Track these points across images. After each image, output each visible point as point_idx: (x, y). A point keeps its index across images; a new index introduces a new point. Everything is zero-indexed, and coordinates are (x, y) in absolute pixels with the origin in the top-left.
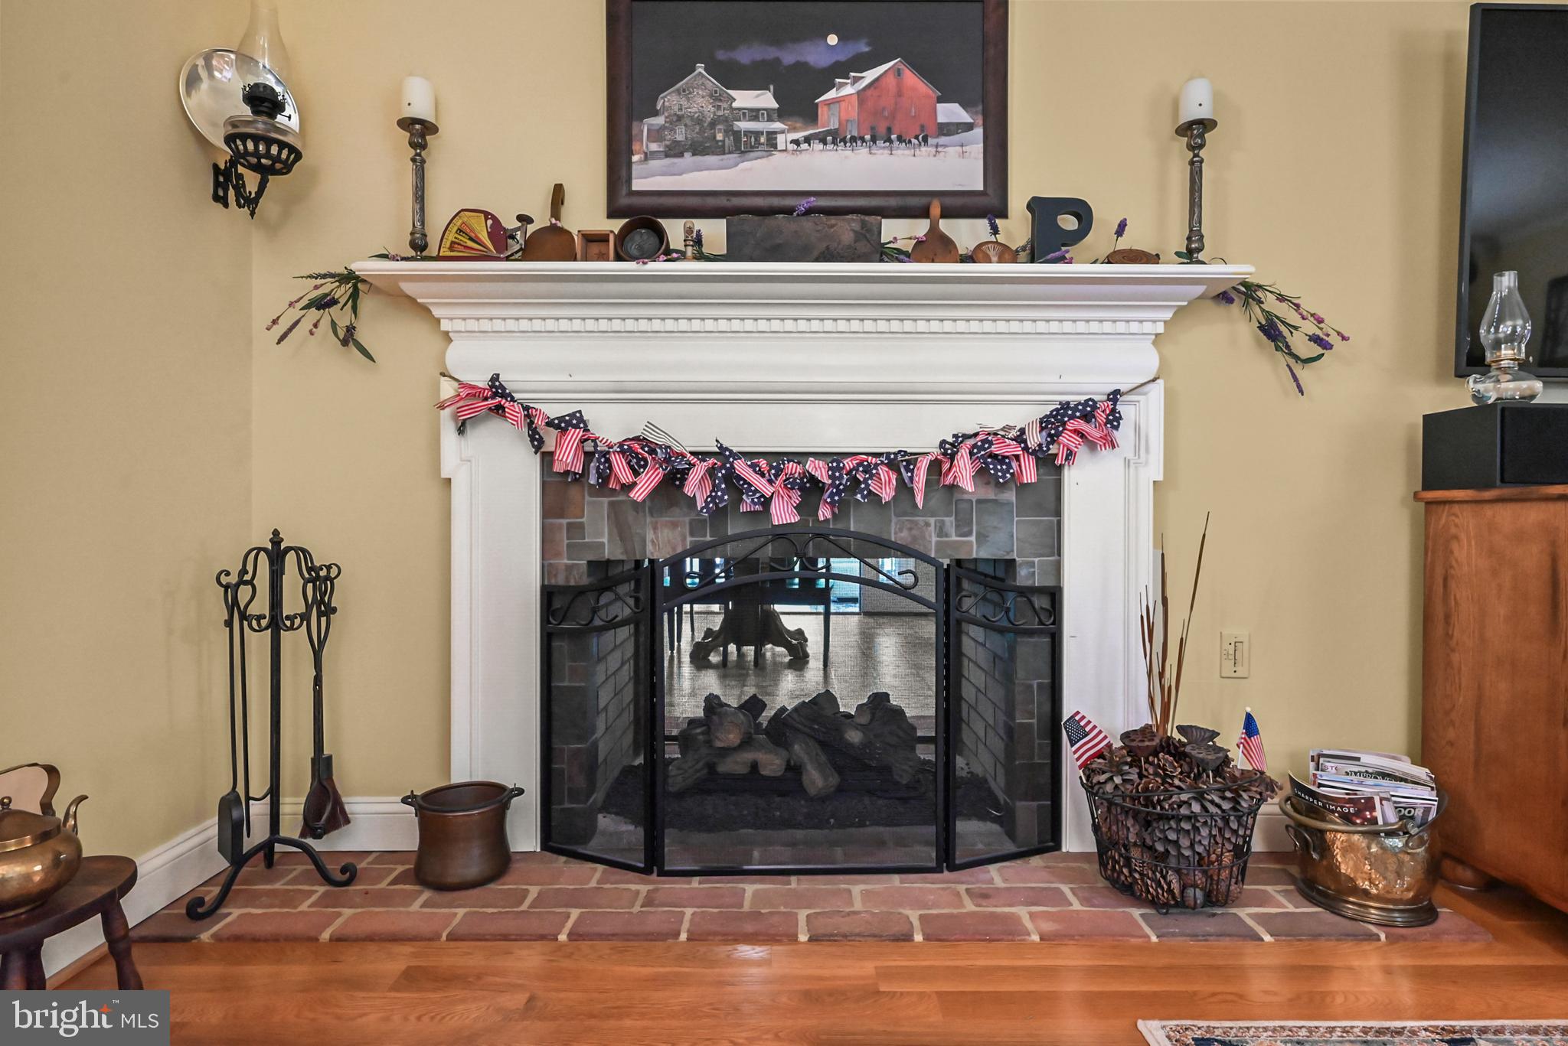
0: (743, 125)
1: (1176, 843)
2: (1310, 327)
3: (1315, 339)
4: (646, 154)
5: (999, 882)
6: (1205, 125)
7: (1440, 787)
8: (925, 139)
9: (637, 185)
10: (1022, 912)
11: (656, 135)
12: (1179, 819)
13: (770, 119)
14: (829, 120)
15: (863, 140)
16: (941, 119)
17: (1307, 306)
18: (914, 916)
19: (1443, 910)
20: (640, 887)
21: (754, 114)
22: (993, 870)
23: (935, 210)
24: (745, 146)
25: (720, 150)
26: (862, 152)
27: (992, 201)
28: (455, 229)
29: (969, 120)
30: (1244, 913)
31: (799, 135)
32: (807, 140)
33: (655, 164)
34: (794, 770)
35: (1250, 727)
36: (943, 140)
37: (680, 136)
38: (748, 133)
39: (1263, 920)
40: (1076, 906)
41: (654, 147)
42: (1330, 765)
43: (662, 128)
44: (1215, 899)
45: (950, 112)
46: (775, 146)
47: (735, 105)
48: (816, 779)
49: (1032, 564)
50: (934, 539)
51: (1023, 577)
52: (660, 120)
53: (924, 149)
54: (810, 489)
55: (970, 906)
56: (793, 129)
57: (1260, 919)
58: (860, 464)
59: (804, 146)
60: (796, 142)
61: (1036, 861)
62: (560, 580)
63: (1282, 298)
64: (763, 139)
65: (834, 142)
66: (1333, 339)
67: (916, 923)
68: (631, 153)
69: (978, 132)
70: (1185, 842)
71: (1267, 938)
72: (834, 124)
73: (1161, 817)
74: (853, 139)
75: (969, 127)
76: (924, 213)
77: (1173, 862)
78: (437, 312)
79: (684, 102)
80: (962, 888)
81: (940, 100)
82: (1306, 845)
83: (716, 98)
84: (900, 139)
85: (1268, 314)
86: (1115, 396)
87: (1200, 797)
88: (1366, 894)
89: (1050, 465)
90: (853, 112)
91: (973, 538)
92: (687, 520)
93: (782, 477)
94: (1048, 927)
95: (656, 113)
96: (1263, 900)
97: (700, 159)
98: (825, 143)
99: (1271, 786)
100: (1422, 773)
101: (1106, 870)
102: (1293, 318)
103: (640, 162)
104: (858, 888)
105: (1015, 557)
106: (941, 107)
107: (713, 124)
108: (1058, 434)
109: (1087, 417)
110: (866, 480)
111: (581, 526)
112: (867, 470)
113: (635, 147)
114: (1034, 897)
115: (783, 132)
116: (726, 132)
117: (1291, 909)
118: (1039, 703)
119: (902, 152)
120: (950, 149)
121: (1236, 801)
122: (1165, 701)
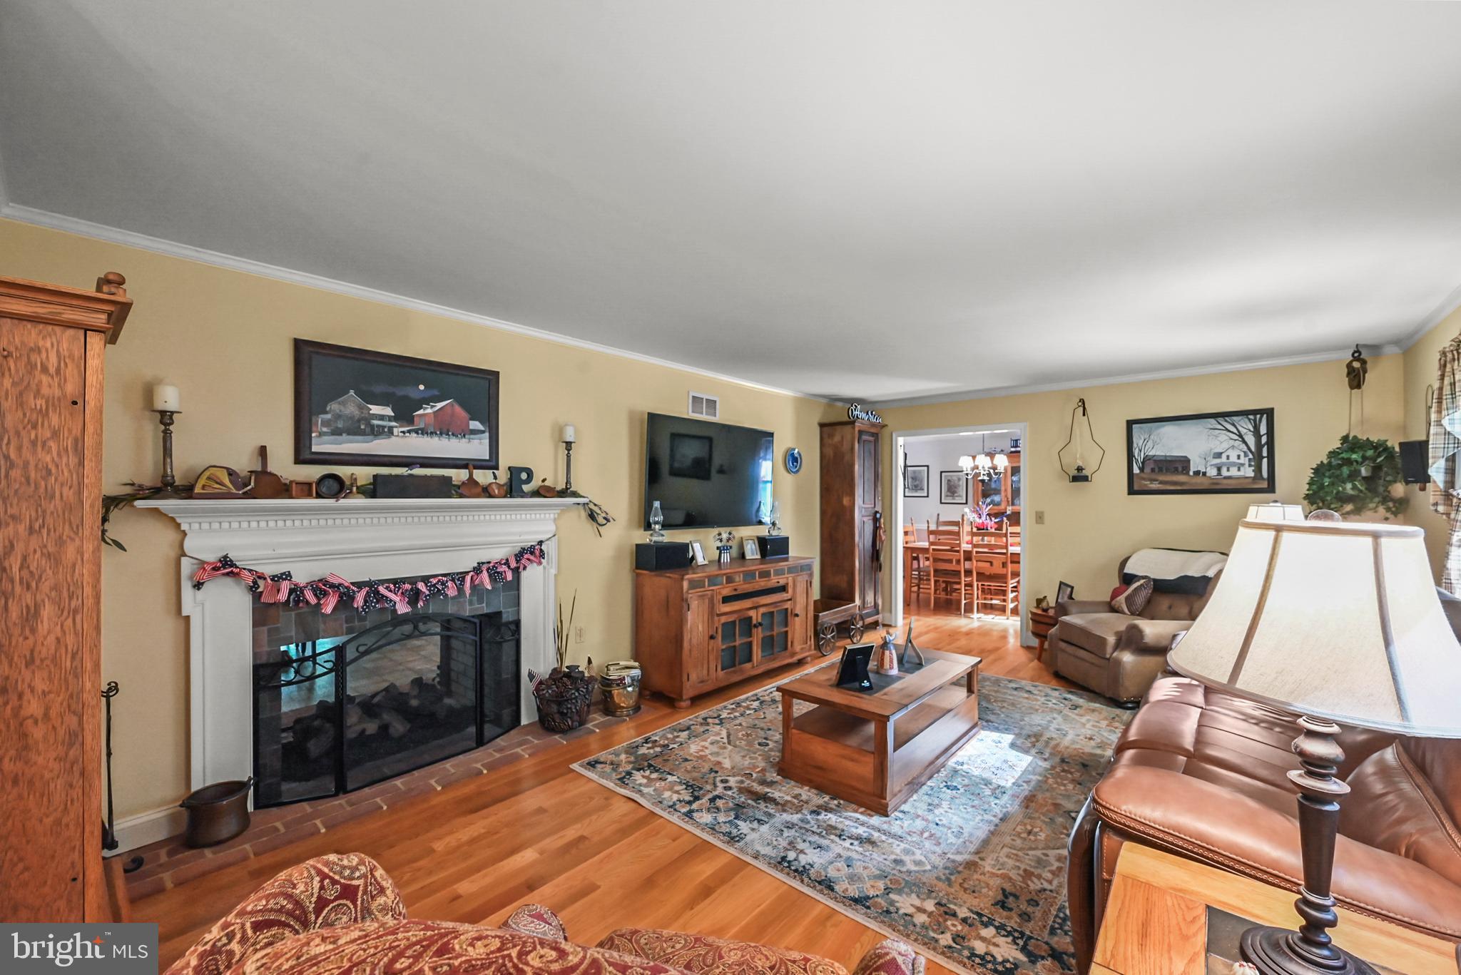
0: (376, 422)
1: (571, 708)
2: (604, 515)
3: (605, 518)
4: (320, 433)
5: (503, 744)
6: (571, 443)
7: (642, 668)
8: (464, 436)
9: (314, 449)
10: (519, 750)
11: (325, 423)
12: (571, 700)
13: (390, 420)
14: (420, 424)
15: (436, 434)
16: (471, 427)
17: (604, 508)
18: (479, 766)
19: (642, 706)
20: (341, 801)
21: (382, 417)
22: (498, 740)
23: (471, 467)
24: (377, 432)
25: (363, 433)
26: (436, 439)
27: (493, 463)
28: (205, 477)
29: (483, 429)
30: (590, 725)
31: (405, 429)
32: (409, 432)
33: (326, 438)
34: (384, 728)
35: (590, 661)
36: (472, 436)
37: (340, 424)
38: (378, 426)
39: (595, 726)
40: (536, 742)
41: (325, 429)
42: (612, 668)
43: (329, 421)
44: (582, 723)
45: (475, 425)
46: (392, 434)
47: (371, 412)
48: (398, 727)
49: (508, 612)
50: (468, 607)
51: (505, 618)
52: (329, 416)
53: (464, 440)
54: (414, 597)
55: (498, 755)
56: (401, 426)
57: (594, 726)
58: (439, 581)
59: (407, 434)
60: (403, 432)
61: (513, 732)
62: (264, 660)
63: (595, 505)
64: (386, 430)
65: (422, 434)
66: (611, 520)
67: (482, 768)
68: (311, 432)
69: (487, 434)
70: (573, 707)
71: (597, 731)
72: (422, 426)
73: (567, 700)
74: (432, 433)
75: (483, 432)
76: (465, 466)
77: (569, 715)
78: (178, 520)
79: (342, 408)
80: (491, 751)
81: (471, 419)
82: (606, 697)
83: (361, 408)
84: (453, 434)
85: (591, 510)
86: (541, 543)
87: (578, 690)
88: (623, 707)
89: (516, 572)
90: (432, 420)
91: (484, 605)
92: (344, 616)
93: (401, 591)
94: (529, 751)
95: (326, 413)
96: (595, 719)
97: (351, 437)
98: (418, 434)
99: (596, 680)
100: (636, 664)
101: (544, 725)
102: (599, 512)
103: (317, 436)
104: (448, 765)
105: (502, 609)
106: (471, 422)
107: (359, 421)
108: (521, 560)
109: (532, 553)
110: (443, 589)
111: (277, 629)
112: (443, 584)
113: (314, 429)
114: (520, 744)
115: (396, 427)
116: (366, 425)
117: (602, 720)
118: (512, 668)
119: (454, 441)
120: (475, 441)
121: (587, 688)
122: (561, 655)
